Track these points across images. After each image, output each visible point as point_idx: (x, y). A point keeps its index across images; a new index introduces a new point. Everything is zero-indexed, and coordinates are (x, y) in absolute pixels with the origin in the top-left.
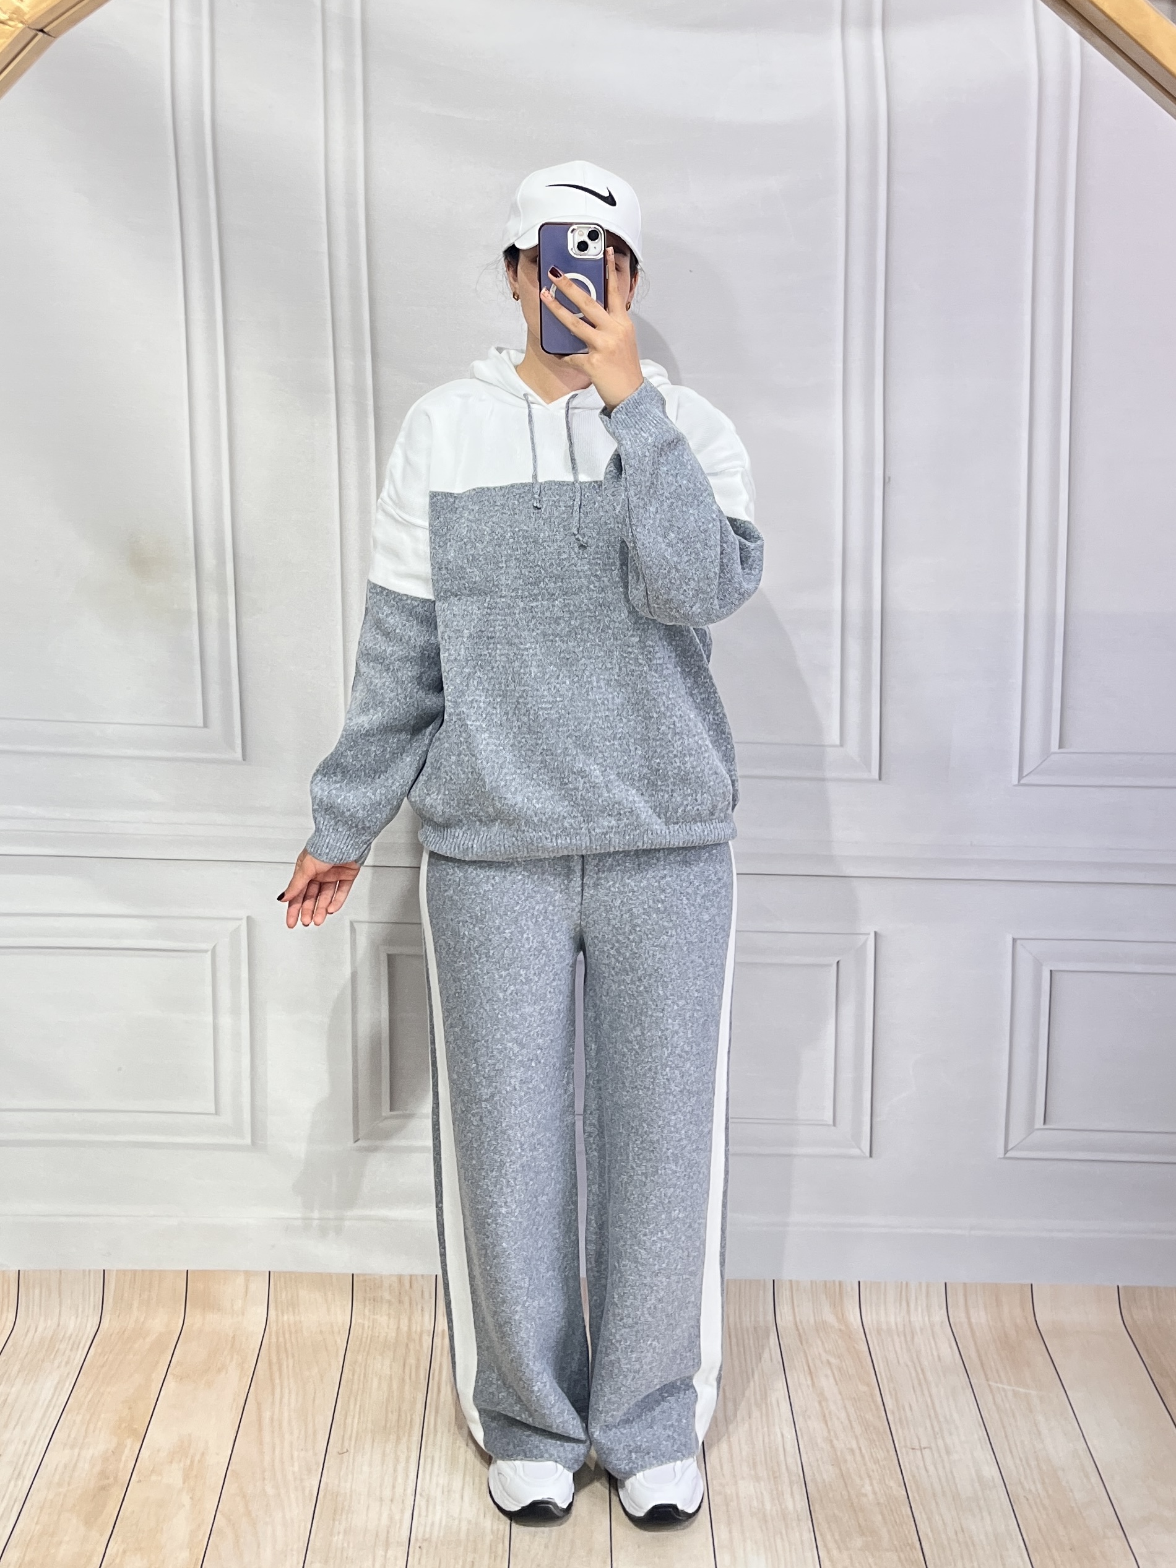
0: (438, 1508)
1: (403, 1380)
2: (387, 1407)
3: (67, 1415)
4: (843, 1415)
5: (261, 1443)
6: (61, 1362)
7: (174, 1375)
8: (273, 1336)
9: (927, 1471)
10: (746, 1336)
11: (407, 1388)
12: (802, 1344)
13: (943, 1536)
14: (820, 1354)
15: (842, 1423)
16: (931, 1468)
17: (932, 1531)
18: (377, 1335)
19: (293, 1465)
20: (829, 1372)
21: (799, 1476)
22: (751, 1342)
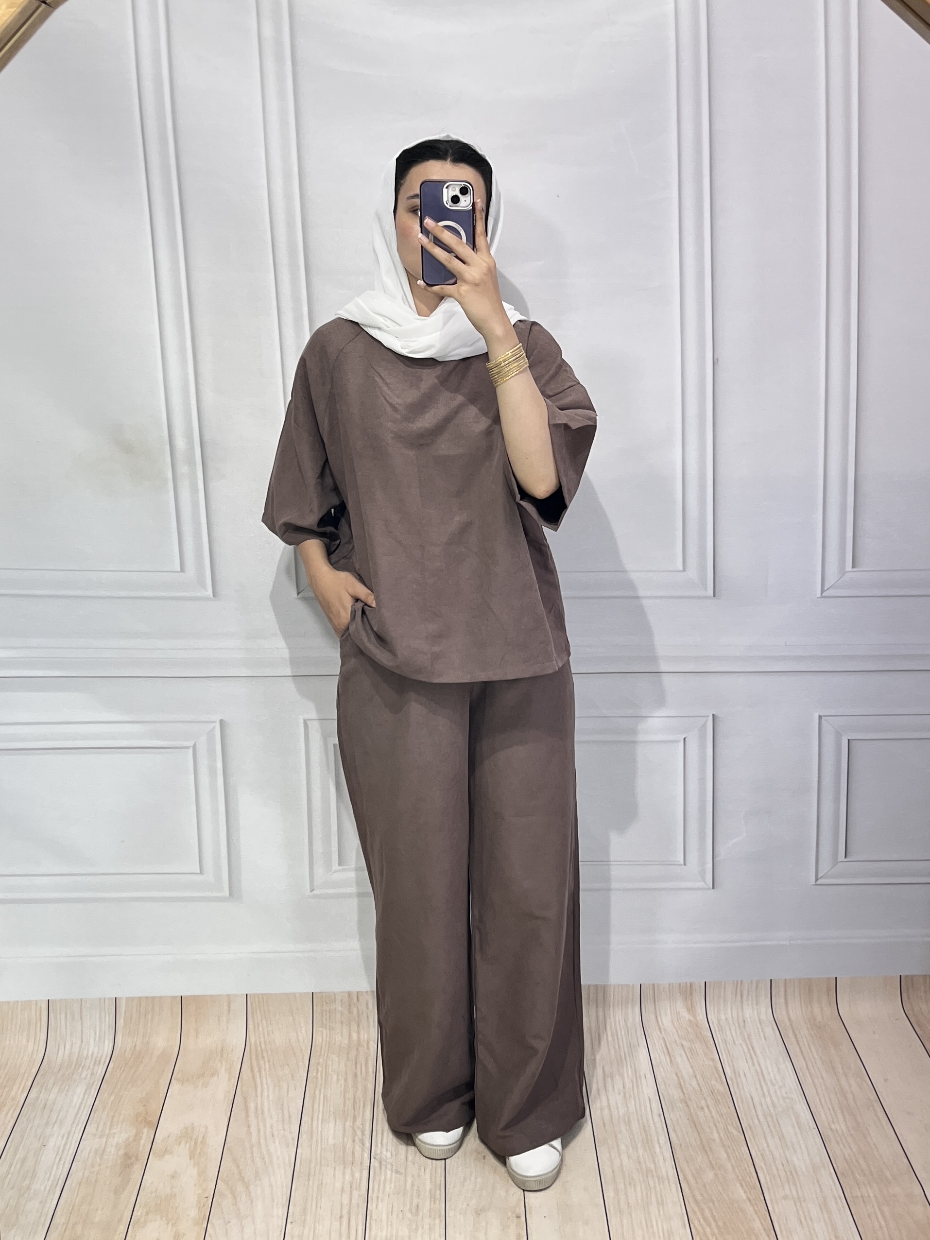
0: (389, 1167)
1: (356, 1075)
2: (344, 1094)
3: (95, 1113)
4: (694, 1083)
5: (249, 1127)
6: (87, 1075)
7: (177, 1080)
8: (253, 1047)
9: (758, 1119)
10: (618, 1028)
11: (359, 1079)
12: (661, 1032)
13: (774, 1168)
14: (675, 1040)
15: (694, 1088)
16: (761, 1118)
17: (765, 1164)
18: (334, 1043)
19: (274, 1142)
20: (683, 1053)
21: (663, 1128)
22: (623, 1033)
